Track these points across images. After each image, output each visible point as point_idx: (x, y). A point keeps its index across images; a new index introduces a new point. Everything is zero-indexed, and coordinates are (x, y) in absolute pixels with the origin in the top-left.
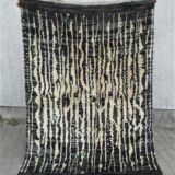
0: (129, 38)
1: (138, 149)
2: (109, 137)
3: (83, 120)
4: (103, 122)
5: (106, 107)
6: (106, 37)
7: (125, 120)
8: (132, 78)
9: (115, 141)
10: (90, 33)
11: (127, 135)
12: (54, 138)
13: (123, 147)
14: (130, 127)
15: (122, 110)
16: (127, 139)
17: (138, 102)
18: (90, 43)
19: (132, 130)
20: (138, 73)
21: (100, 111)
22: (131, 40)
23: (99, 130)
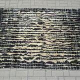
1: (9, 58)
2: (20, 42)
3: (32, 30)
4: (29, 40)
5: (38, 41)
7: (28, 51)
8: (52, 56)
9: (17, 45)
10: (77, 34)
11: (19, 52)
13: (12, 49)
14: (23, 54)
15: (34, 49)
16: (17, 52)
17: (37, 59)
18: (72, 34)
19: (21, 55)
20: (55, 59)
21: (36, 38)
22: (74, 55)
23: (25, 37)
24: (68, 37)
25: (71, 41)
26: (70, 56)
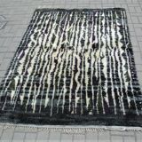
0: (27, 89)
5: (61, 43)
6: (50, 93)
12: (106, 27)
18: (68, 88)
21: (66, 41)
24: (62, 81)
25: (52, 86)
26: (24, 81)
